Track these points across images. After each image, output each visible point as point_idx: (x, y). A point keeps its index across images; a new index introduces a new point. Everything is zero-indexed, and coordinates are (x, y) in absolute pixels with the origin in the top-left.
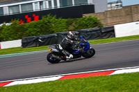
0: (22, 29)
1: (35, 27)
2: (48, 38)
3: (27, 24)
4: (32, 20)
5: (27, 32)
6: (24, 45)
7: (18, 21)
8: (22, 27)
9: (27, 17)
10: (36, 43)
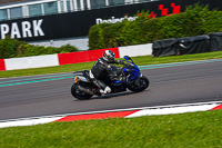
0: (154, 27)
1: (175, 23)
2: (195, 41)
3: (161, 19)
4: (170, 12)
5: (162, 31)
6: (157, 52)
7: (147, 14)
8: (153, 24)
9: (161, 7)
10: (176, 49)
